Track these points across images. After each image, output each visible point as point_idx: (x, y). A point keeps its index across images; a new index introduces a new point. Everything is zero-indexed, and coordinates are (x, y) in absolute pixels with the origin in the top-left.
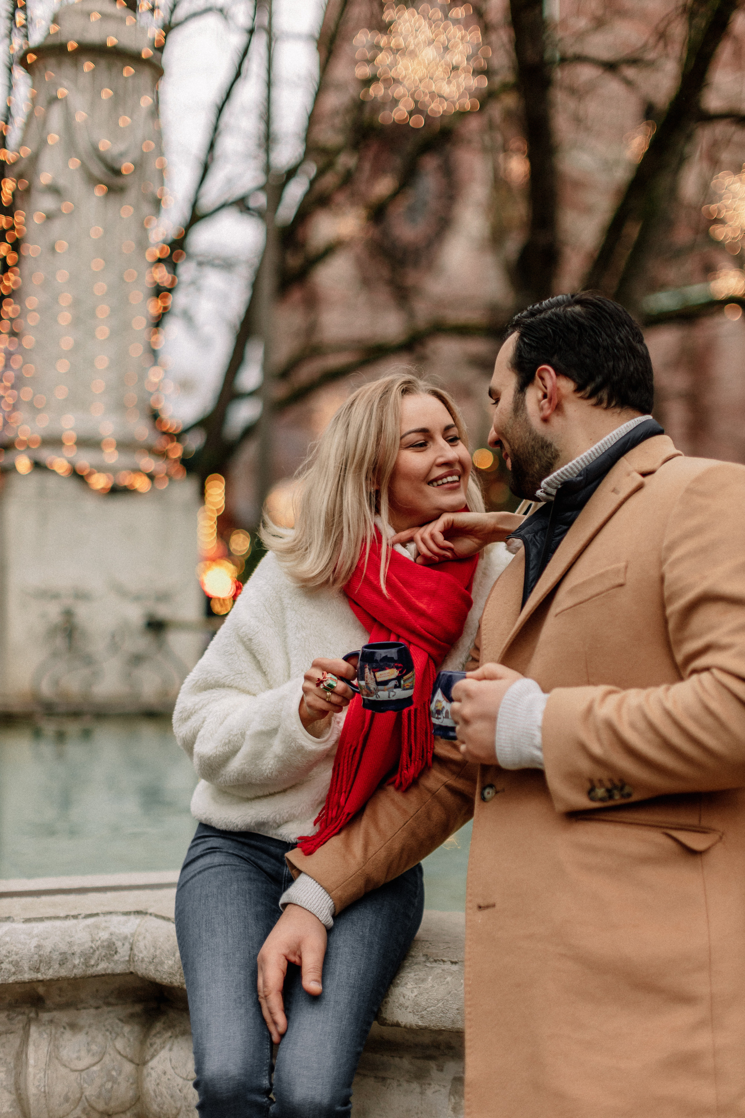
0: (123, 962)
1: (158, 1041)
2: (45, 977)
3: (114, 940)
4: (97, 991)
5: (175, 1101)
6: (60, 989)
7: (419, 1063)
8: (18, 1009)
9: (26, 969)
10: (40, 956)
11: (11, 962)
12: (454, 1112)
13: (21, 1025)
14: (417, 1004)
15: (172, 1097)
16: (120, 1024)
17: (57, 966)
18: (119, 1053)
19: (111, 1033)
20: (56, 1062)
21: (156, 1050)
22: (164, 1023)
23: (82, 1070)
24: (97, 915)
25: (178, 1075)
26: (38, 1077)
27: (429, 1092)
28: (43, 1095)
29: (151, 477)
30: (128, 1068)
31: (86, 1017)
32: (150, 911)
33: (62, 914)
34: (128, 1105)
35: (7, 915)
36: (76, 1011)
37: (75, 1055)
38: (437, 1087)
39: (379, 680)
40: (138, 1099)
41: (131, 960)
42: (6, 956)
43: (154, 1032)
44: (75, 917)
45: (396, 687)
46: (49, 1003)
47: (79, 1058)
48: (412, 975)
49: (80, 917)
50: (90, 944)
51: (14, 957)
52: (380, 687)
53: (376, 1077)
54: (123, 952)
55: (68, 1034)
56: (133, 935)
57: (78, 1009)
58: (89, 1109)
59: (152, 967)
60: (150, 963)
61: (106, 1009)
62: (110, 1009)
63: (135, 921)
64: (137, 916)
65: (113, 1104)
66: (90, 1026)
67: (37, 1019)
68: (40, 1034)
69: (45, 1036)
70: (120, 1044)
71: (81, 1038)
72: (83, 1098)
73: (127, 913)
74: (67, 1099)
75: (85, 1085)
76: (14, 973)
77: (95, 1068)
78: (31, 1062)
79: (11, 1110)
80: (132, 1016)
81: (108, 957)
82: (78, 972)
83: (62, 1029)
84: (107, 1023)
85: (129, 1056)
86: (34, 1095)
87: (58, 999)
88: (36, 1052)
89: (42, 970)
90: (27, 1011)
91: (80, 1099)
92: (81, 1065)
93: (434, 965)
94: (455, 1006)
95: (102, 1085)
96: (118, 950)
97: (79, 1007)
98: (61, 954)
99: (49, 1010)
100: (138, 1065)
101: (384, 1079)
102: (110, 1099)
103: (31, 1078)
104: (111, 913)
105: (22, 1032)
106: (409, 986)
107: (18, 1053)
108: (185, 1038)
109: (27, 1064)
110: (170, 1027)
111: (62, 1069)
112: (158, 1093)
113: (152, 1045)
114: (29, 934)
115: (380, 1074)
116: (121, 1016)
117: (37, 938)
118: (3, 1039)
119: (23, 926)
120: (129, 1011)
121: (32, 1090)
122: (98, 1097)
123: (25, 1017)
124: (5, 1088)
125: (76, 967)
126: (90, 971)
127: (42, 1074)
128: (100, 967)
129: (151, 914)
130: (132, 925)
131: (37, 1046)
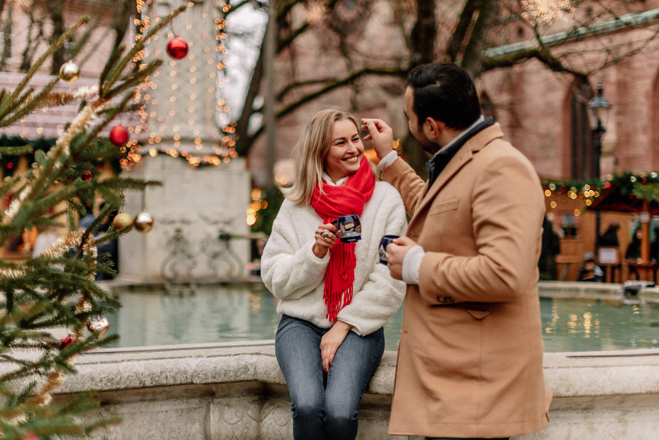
0: (252, 375)
1: (267, 411)
2: (218, 381)
3: (247, 365)
4: (238, 390)
5: (276, 436)
6: (222, 389)
7: (385, 412)
8: (205, 398)
9: (210, 377)
10: (216, 371)
11: (203, 374)
13: (205, 405)
14: (386, 384)
15: (275, 434)
16: (249, 404)
17: (223, 376)
18: (250, 417)
19: (245, 408)
20: (222, 420)
21: (266, 415)
22: (269, 403)
23: (233, 424)
24: (239, 354)
25: (277, 424)
26: (215, 426)
28: (217, 434)
29: (221, 158)
30: (254, 423)
31: (234, 401)
32: (262, 353)
33: (223, 354)
35: (199, 355)
36: (229, 399)
37: (230, 417)
39: (346, 228)
40: (259, 436)
41: (255, 373)
42: (201, 371)
43: (265, 407)
44: (229, 355)
45: (353, 231)
46: (217, 395)
47: (232, 419)
48: (383, 372)
49: (231, 355)
50: (237, 367)
51: (205, 372)
52: (347, 232)
53: (367, 420)
54: (252, 370)
55: (226, 408)
56: (255, 363)
57: (230, 398)
59: (265, 376)
60: (264, 374)
61: (242, 398)
62: (244, 398)
63: (255, 358)
64: (256, 355)
66: (236, 405)
67: (212, 402)
68: (215, 407)
69: (217, 409)
70: (250, 413)
71: (232, 410)
72: (234, 436)
73: (252, 354)
74: (227, 437)
75: (235, 431)
76: (205, 379)
77: (238, 423)
78: (212, 419)
80: (254, 401)
81: (245, 372)
82: (232, 379)
83: (224, 406)
84: (243, 404)
85: (254, 418)
86: (213, 434)
87: (221, 393)
88: (213, 415)
89: (217, 378)
90: (208, 398)
92: (233, 422)
95: (243, 431)
96: (250, 369)
98: (224, 371)
99: (217, 398)
100: (258, 422)
101: (370, 420)
103: (212, 427)
104: (245, 354)
105: (206, 407)
106: (382, 376)
107: (205, 417)
108: (279, 408)
109: (210, 420)
110: (272, 405)
111: (225, 423)
112: (268, 433)
113: (264, 413)
114: (210, 362)
115: (369, 418)
116: (249, 401)
117: (213, 364)
118: (198, 410)
119: (207, 359)
120: (253, 399)
121: (213, 432)
122: (241, 436)
123: (207, 401)
124: (199, 432)
125: (231, 377)
126: (238, 379)
127: (217, 425)
128: (241, 377)
129: (263, 354)
130: (254, 359)
131: (214, 413)
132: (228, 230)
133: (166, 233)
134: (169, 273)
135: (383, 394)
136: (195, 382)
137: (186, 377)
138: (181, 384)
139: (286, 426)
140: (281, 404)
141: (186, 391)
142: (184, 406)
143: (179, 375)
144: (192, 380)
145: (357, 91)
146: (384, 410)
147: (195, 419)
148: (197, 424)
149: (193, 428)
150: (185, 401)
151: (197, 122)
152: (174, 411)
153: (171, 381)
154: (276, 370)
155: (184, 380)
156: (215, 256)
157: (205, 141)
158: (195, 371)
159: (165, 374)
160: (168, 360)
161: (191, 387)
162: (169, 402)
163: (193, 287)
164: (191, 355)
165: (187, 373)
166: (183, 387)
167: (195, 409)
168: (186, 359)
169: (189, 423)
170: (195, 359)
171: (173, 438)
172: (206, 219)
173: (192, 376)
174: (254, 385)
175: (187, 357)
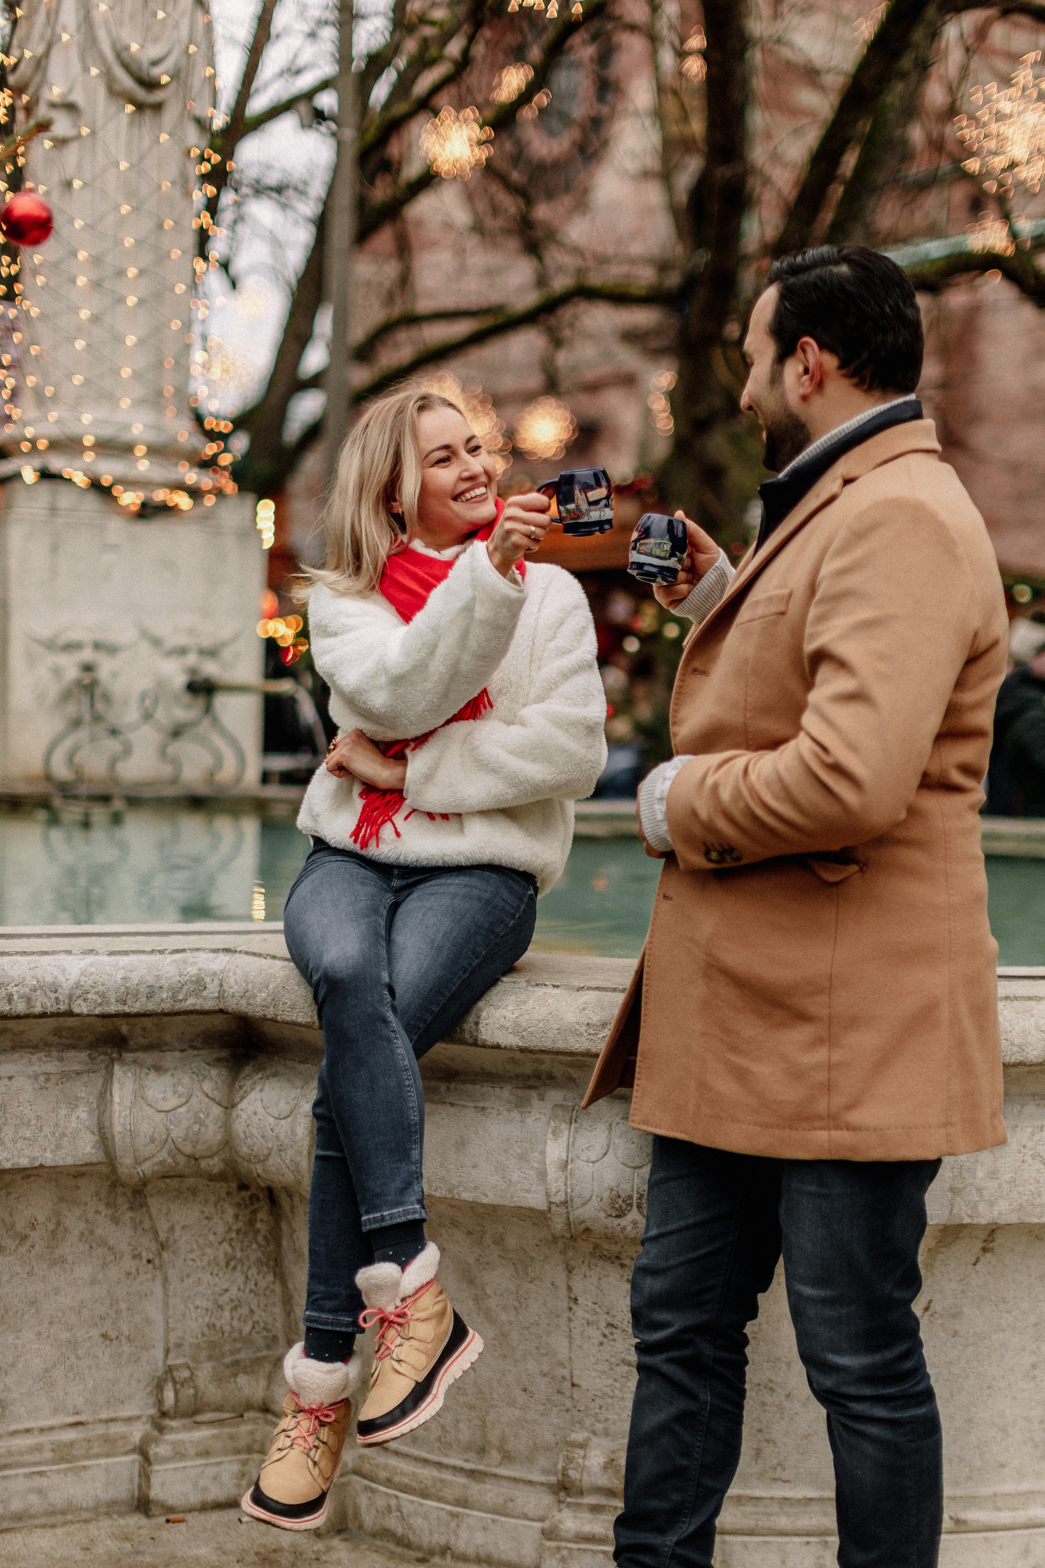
0: (213, 998)
1: (248, 1083)
2: (132, 1009)
3: (202, 975)
4: (183, 1033)
5: (266, 1142)
6: (144, 1029)
7: (520, 1093)
8: (102, 1049)
9: (113, 1000)
10: (126, 988)
11: (97, 993)
12: (554, 1135)
13: (103, 1065)
14: (519, 1025)
15: (263, 1137)
16: (207, 1067)
17: (144, 999)
18: (207, 1095)
19: (197, 1075)
20: (142, 1101)
21: (245, 1092)
23: (168, 1111)
24: (184, 950)
25: (269, 1114)
26: (123, 1114)
27: (529, 1121)
28: (129, 1133)
29: (195, 493)
30: (217, 1110)
31: (170, 1058)
32: (239, 949)
33: (148, 949)
34: (215, 1149)
35: (91, 949)
36: (160, 1053)
37: (161, 1096)
38: (538, 1115)
40: (228, 1143)
41: (221, 995)
42: (91, 986)
43: (243, 1075)
44: (161, 952)
46: (131, 1043)
47: (164, 1099)
49: (167, 952)
50: (178, 978)
51: (101, 988)
53: (475, 1107)
54: (213, 988)
55: (153, 1075)
56: (222, 971)
57: (162, 1051)
58: (175, 1151)
59: (243, 1002)
60: (242, 997)
61: (191, 1052)
62: (195, 1052)
63: (224, 958)
64: (225, 953)
65: (199, 1147)
66: (175, 1068)
67: (120, 1059)
68: (125, 1073)
69: (130, 1075)
70: (207, 1086)
71: (166, 1080)
72: (170, 1140)
73: (215, 951)
74: (152, 1140)
75: (172, 1127)
76: (100, 1004)
77: (181, 1110)
78: (116, 1099)
79: (93, 1151)
80: (219, 1060)
81: (197, 993)
82: (166, 1006)
83: (147, 1071)
84: (193, 1066)
85: (217, 1099)
86: (120, 1132)
87: (141, 1040)
88: (121, 1089)
89: (129, 1002)
90: (110, 1051)
91: (166, 1141)
92: (168, 1106)
93: (536, 989)
94: (556, 1026)
95: (188, 1128)
96: (208, 986)
97: (164, 1048)
98: (148, 987)
99: (132, 1051)
100: (226, 1108)
101: (483, 1108)
102: (197, 1142)
103: (116, 1115)
104: (197, 950)
105: (104, 1071)
106: (510, 1008)
107: (101, 1093)
108: (276, 1078)
109: (112, 1101)
110: (260, 1070)
111: (148, 1109)
112: (248, 1134)
113: (241, 1087)
114: (115, 966)
115: (481, 1105)
116: (208, 1061)
117: (123, 971)
118: (85, 1078)
119: (106, 959)
120: (216, 1055)
121: (118, 1128)
122: (185, 1140)
123: (107, 1057)
124: (87, 1128)
125: (163, 1002)
126: (178, 1007)
127: (128, 1113)
128: (188, 1002)
129: (240, 952)
130: (220, 962)
131: (122, 1084)
132: (211, 669)
133: (57, 672)
134: (61, 771)
135: (511, 1049)
136: (76, 1010)
137: (57, 999)
138: (43, 1015)
139: (290, 1119)
140: (281, 1069)
141: (57, 1032)
142: (52, 1067)
143: (38, 993)
144: (69, 1005)
145: (557, 342)
146: (517, 1088)
147: (77, 1099)
148: (81, 1109)
149: (74, 1118)
150: (55, 1054)
151: (139, 403)
152: (29, 1077)
153: (20, 1007)
154: (267, 988)
155: (52, 1006)
156: (177, 732)
157: (155, 451)
158: (78, 985)
159: (7, 989)
160: (15, 958)
161: (70, 1022)
162: (16, 1056)
163: (118, 805)
164: (69, 949)
165: (59, 990)
166: (51, 1023)
167: (78, 1073)
168: (57, 957)
169: (64, 1106)
170: (78, 957)
171: (25, 1139)
172: (156, 642)
173: (70, 997)
174: (218, 1022)
175: (60, 952)
